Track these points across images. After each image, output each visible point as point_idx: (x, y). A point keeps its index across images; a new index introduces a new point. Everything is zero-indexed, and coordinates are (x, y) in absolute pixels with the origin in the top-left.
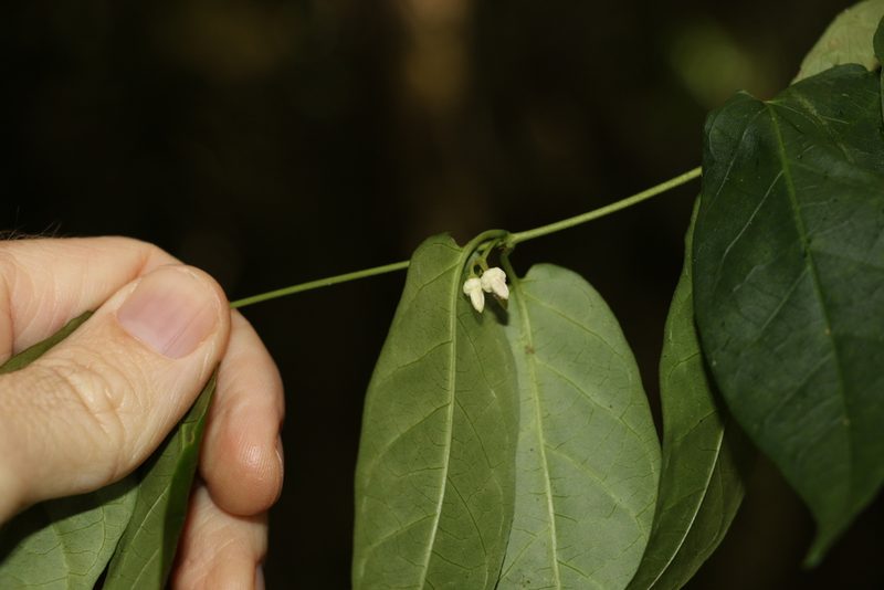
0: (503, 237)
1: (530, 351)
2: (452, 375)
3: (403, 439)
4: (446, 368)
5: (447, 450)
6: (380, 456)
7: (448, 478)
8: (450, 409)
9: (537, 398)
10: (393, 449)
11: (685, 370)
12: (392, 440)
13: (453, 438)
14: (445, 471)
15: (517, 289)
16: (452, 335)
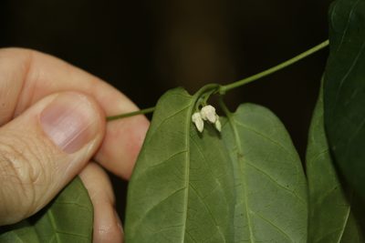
0: (217, 88)
1: (240, 156)
2: (187, 171)
3: (155, 210)
4: (183, 167)
5: (185, 215)
6: (141, 220)
7: (186, 231)
8: (186, 191)
9: (245, 184)
10: (149, 216)
11: (323, 158)
12: (147, 210)
13: (188, 208)
14: (184, 227)
15: (231, 119)
16: (187, 148)
